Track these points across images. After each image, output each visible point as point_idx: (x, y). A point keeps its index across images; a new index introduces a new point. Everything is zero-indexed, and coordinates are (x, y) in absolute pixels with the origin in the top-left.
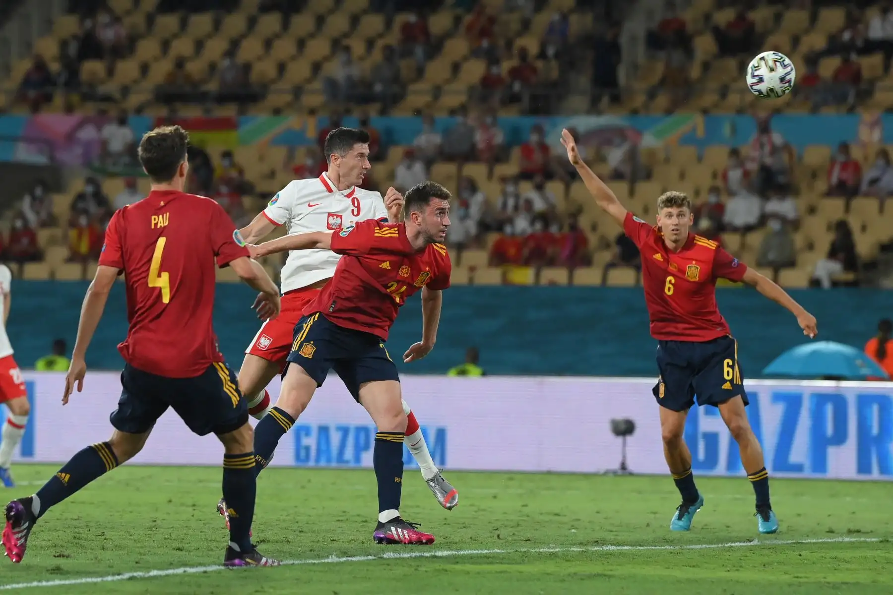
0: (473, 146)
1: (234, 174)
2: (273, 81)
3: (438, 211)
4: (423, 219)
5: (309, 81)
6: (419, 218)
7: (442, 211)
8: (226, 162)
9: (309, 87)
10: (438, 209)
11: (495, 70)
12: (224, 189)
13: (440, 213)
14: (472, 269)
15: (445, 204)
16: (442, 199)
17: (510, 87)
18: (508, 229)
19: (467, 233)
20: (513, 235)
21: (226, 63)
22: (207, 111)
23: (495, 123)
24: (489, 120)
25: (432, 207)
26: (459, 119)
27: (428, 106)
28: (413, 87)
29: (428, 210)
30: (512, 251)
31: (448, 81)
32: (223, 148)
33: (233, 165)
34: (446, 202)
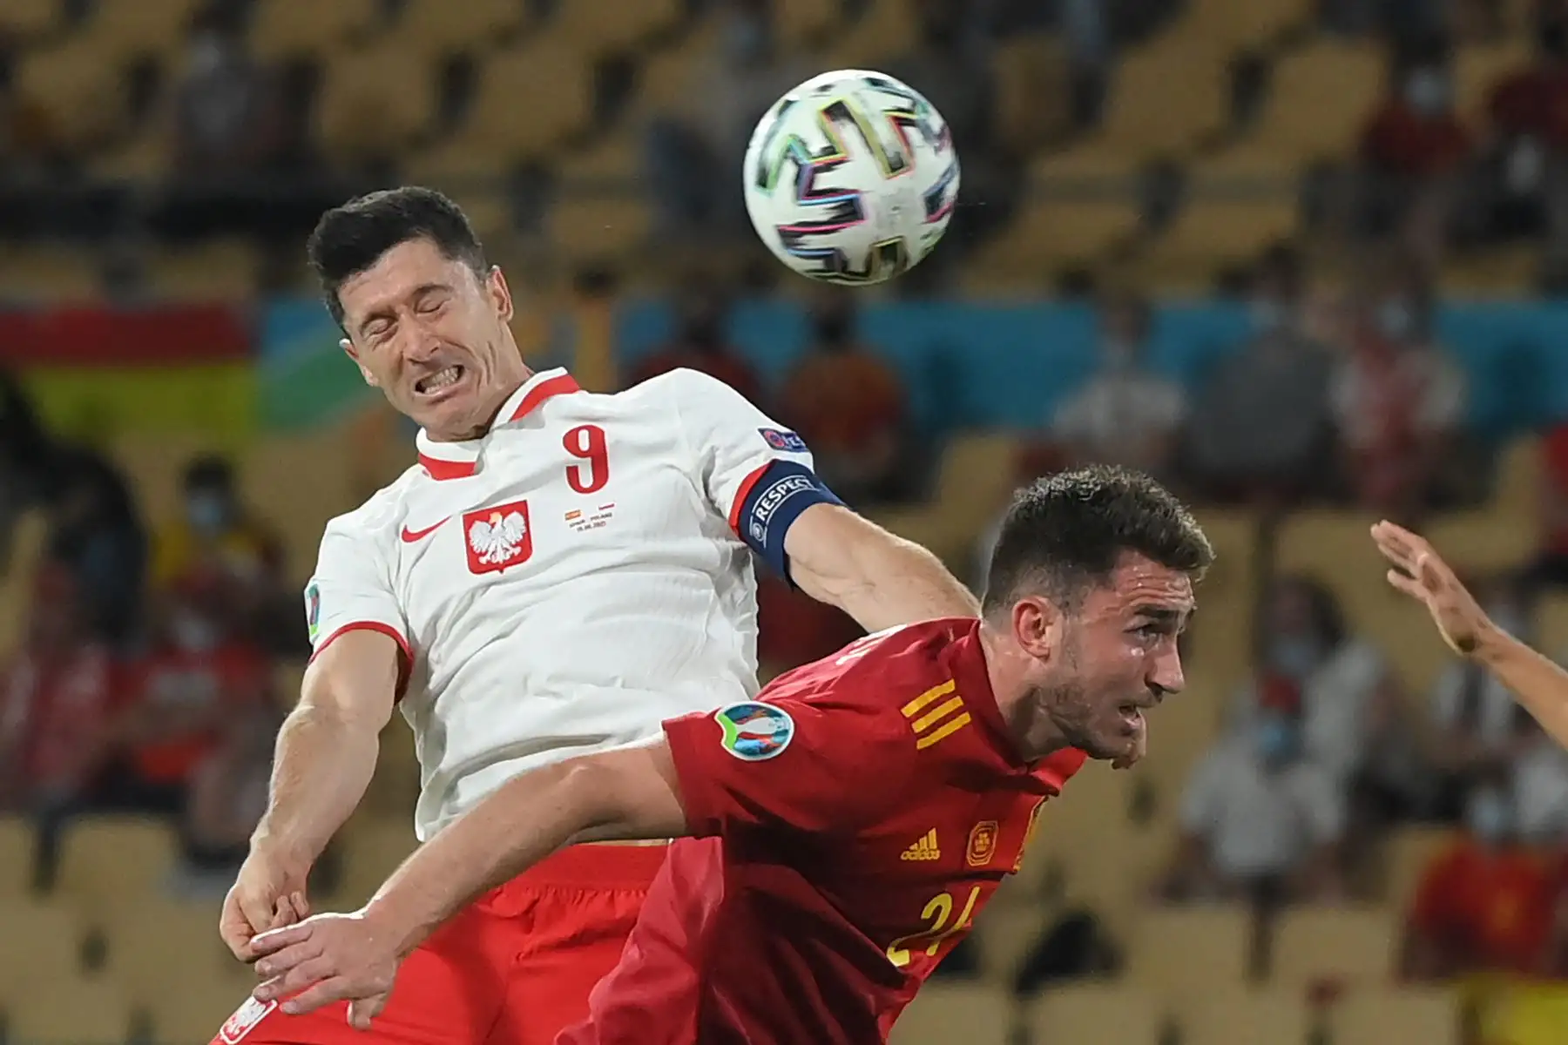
0: (1327, 436)
1: (240, 561)
2: (420, 142)
3: (1137, 621)
4: (1069, 642)
5: (579, 140)
6: (1048, 629)
7: (1157, 621)
8: (205, 510)
9: (577, 168)
10: (1145, 611)
11: (1423, 90)
12: (194, 633)
13: (1147, 629)
14: (1324, 993)
15: (1179, 593)
16: (1168, 565)
17: (1496, 164)
18: (1486, 813)
19: (1300, 824)
20: (1509, 841)
21: (204, 58)
22: (119, 276)
23: (1423, 330)
24: (1394, 317)
25: (1118, 595)
26: (1262, 313)
27: (1124, 251)
28: (1052, 168)
29: (1098, 603)
30: (1504, 912)
31: (1212, 143)
32: (192, 443)
33: (236, 520)
34: (1183, 580)
